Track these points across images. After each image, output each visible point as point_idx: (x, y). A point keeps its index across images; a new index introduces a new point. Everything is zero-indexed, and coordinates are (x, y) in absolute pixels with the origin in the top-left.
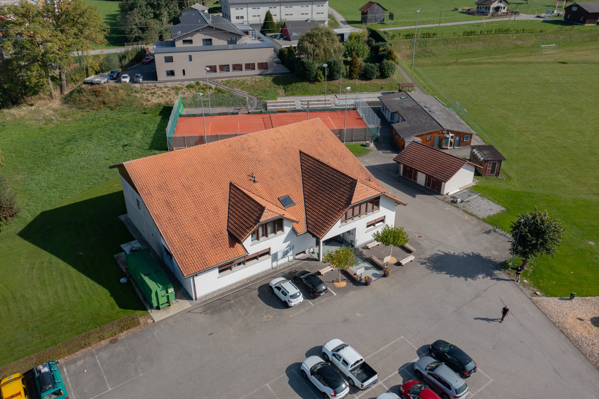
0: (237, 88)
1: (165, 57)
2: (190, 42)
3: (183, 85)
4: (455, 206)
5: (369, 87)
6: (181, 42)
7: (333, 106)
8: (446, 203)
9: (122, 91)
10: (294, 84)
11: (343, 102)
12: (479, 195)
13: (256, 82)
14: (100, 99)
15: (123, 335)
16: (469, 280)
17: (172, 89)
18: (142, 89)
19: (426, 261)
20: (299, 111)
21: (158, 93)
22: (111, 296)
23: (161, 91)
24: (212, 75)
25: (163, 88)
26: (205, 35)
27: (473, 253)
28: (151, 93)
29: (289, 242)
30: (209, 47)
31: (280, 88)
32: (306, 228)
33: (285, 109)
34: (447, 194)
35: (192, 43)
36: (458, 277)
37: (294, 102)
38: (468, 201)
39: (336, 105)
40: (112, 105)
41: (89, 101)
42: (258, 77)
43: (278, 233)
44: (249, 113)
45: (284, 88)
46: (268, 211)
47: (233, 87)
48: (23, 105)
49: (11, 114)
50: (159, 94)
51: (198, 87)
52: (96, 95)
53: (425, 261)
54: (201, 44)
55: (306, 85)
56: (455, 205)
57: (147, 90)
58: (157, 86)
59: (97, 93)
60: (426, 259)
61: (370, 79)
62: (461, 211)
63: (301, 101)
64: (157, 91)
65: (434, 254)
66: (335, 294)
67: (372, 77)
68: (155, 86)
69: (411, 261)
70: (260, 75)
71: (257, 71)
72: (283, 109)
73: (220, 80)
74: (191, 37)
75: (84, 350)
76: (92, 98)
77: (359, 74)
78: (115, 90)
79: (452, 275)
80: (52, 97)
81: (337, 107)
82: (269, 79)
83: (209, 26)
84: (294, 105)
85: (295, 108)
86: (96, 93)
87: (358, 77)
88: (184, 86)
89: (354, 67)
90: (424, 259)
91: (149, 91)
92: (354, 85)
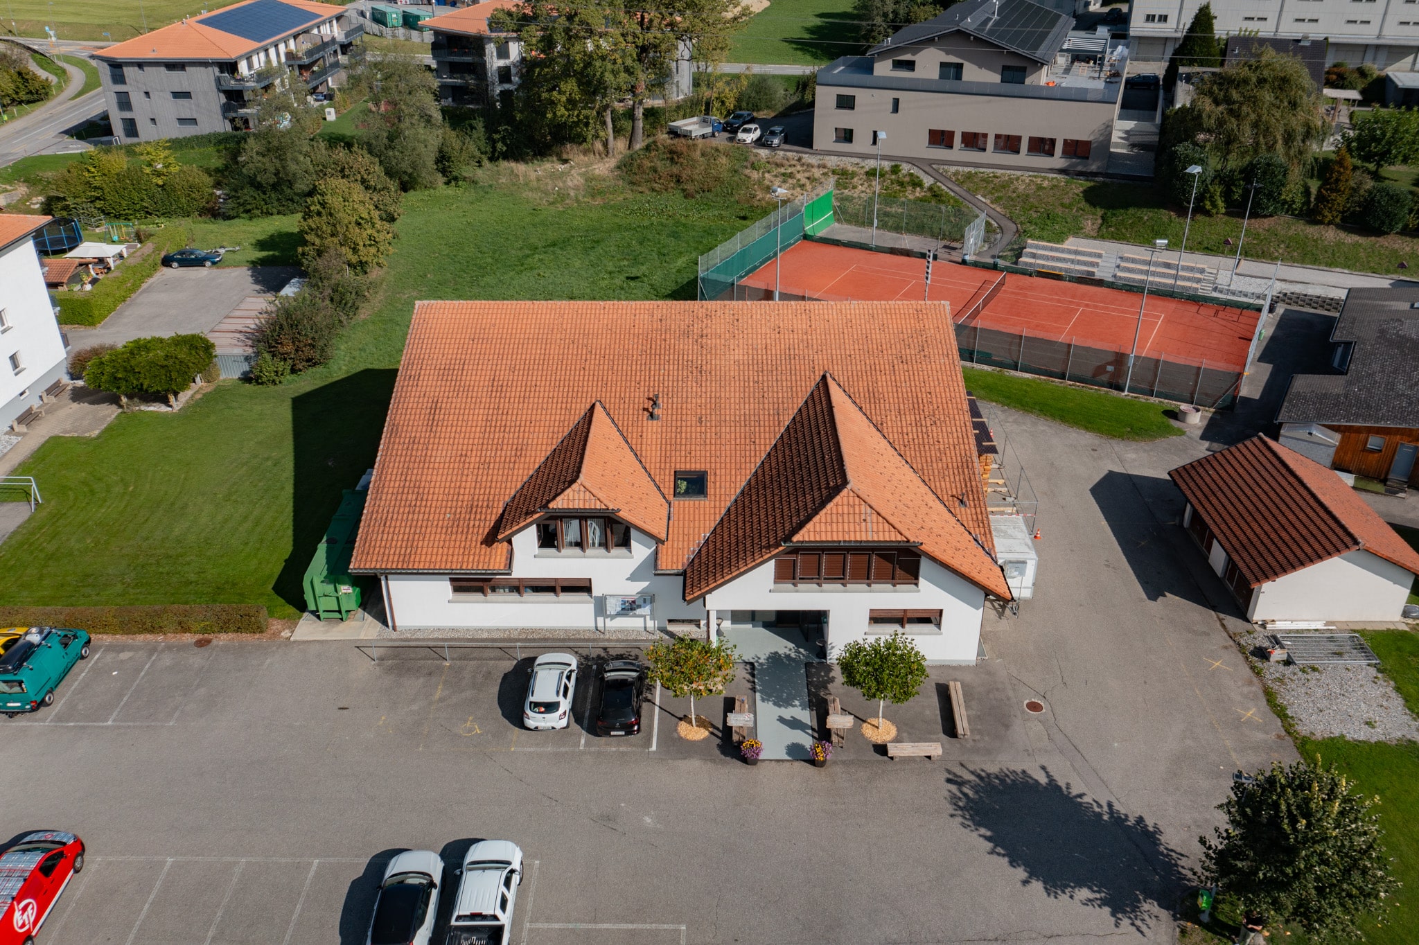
0: (984, 196)
1: (840, 97)
2: (910, 65)
3: (862, 167)
4: (1253, 668)
5: (1362, 255)
6: (888, 63)
7: (1204, 290)
8: (1235, 649)
9: (723, 160)
10: (1131, 211)
11: (1239, 284)
12: (1375, 665)
13: (1040, 188)
14: (675, 169)
15: (222, 639)
16: (1037, 886)
17: (834, 172)
18: (768, 162)
19: (972, 778)
20: (1100, 283)
21: (798, 176)
22: (286, 561)
23: (807, 175)
24: (940, 153)
25: (813, 167)
26: (948, 53)
27: (1140, 820)
28: (784, 174)
29: (647, 583)
30: (950, 84)
31: (1094, 214)
32: (686, 563)
33: (1061, 269)
34: (1264, 625)
35: (913, 70)
36: (1012, 863)
37: (1100, 256)
38: (1314, 669)
39: (1215, 289)
40: (690, 187)
41: (655, 171)
42: (1055, 175)
43: (616, 551)
44: (964, 262)
45: (1103, 218)
46: (582, 489)
47: (973, 192)
48: (550, 159)
49: (512, 171)
50: (799, 180)
51: (893, 177)
52: (672, 159)
53: (968, 776)
54: (934, 73)
55: (1165, 219)
56: (1259, 664)
57: (778, 165)
58: (803, 161)
59: (676, 157)
60: (979, 776)
61: (1379, 233)
62: (1257, 688)
63: (1121, 258)
64: (799, 172)
65: (1019, 770)
66: (654, 748)
67: (1385, 228)
68: (799, 160)
69: (929, 757)
70: (1062, 171)
71: (1058, 161)
72: (1054, 268)
73: (953, 169)
74: (914, 54)
75: (149, 637)
76: (663, 167)
77: (1343, 212)
78: (711, 155)
79: (999, 850)
80: (608, 152)
81: (1215, 295)
82: (1079, 186)
83: (958, 31)
84: (1097, 265)
85: (1093, 273)
86: (673, 156)
87: (1338, 220)
88: (862, 171)
89: (1332, 191)
90: (972, 773)
91: (782, 170)
92: (1315, 241)
